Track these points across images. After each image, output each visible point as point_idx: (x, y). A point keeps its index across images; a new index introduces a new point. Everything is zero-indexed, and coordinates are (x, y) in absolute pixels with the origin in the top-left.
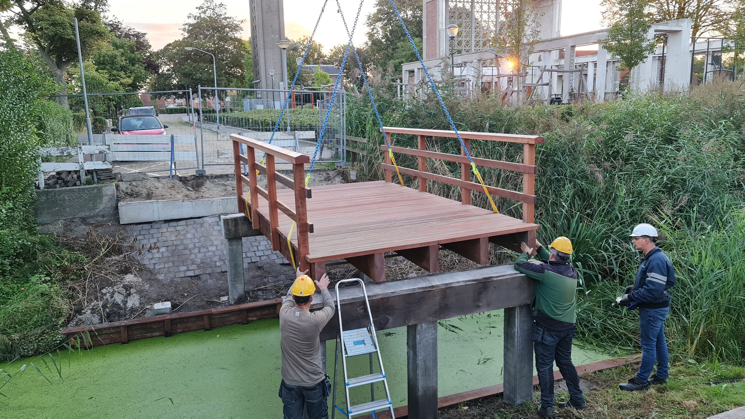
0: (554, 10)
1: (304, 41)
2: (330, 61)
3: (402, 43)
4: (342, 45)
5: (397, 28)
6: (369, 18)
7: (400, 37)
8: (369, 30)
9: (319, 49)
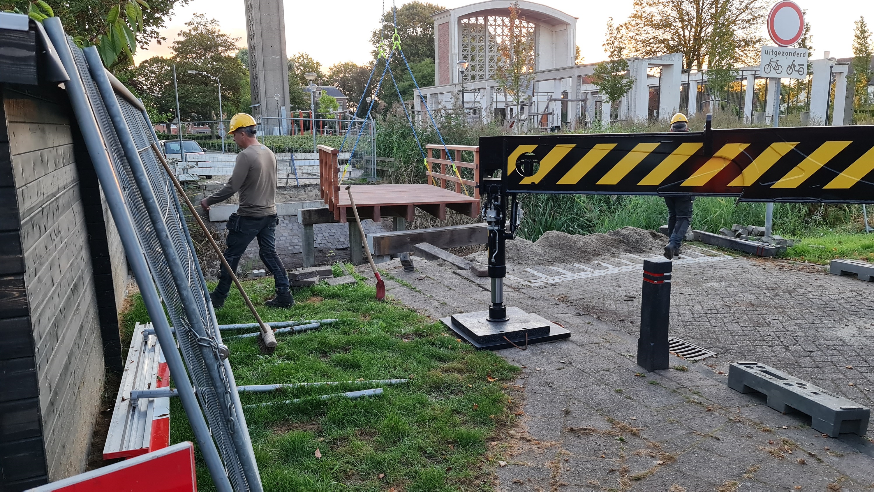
0: (569, 35)
1: (299, 58)
2: (330, 82)
3: (412, 64)
4: (343, 63)
5: (406, 47)
6: (375, 34)
7: (410, 57)
8: (374, 48)
9: (317, 67)
